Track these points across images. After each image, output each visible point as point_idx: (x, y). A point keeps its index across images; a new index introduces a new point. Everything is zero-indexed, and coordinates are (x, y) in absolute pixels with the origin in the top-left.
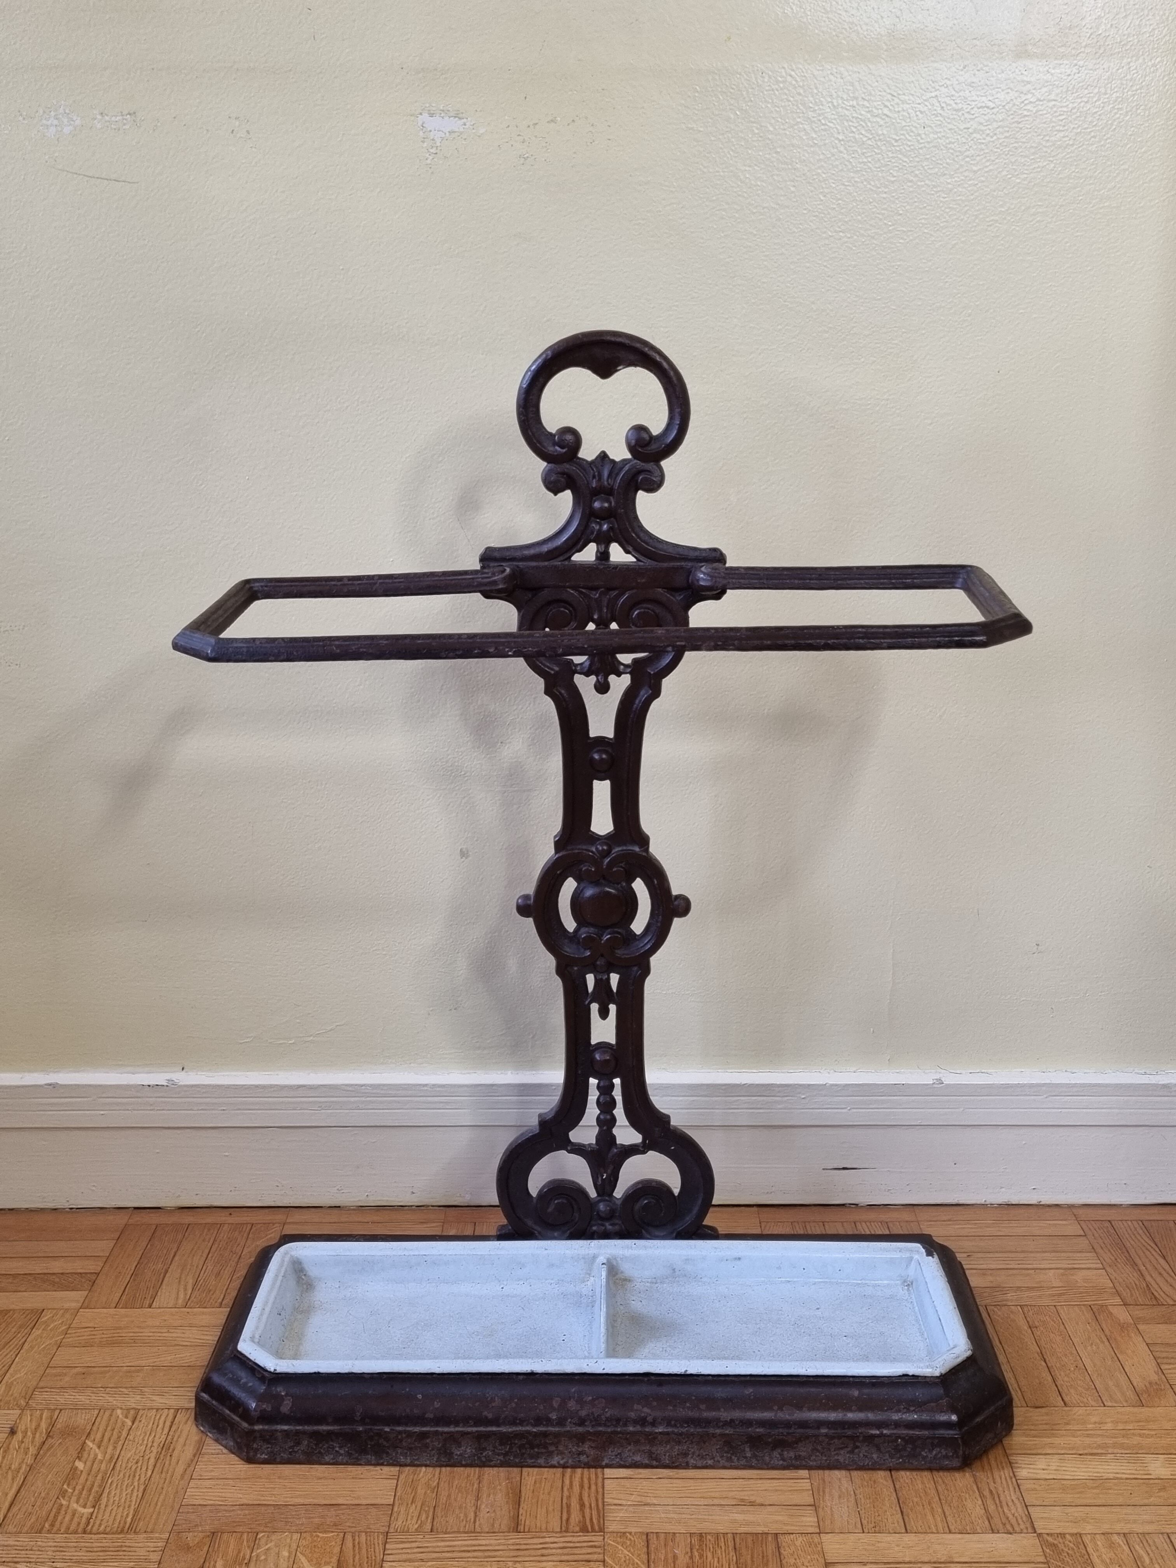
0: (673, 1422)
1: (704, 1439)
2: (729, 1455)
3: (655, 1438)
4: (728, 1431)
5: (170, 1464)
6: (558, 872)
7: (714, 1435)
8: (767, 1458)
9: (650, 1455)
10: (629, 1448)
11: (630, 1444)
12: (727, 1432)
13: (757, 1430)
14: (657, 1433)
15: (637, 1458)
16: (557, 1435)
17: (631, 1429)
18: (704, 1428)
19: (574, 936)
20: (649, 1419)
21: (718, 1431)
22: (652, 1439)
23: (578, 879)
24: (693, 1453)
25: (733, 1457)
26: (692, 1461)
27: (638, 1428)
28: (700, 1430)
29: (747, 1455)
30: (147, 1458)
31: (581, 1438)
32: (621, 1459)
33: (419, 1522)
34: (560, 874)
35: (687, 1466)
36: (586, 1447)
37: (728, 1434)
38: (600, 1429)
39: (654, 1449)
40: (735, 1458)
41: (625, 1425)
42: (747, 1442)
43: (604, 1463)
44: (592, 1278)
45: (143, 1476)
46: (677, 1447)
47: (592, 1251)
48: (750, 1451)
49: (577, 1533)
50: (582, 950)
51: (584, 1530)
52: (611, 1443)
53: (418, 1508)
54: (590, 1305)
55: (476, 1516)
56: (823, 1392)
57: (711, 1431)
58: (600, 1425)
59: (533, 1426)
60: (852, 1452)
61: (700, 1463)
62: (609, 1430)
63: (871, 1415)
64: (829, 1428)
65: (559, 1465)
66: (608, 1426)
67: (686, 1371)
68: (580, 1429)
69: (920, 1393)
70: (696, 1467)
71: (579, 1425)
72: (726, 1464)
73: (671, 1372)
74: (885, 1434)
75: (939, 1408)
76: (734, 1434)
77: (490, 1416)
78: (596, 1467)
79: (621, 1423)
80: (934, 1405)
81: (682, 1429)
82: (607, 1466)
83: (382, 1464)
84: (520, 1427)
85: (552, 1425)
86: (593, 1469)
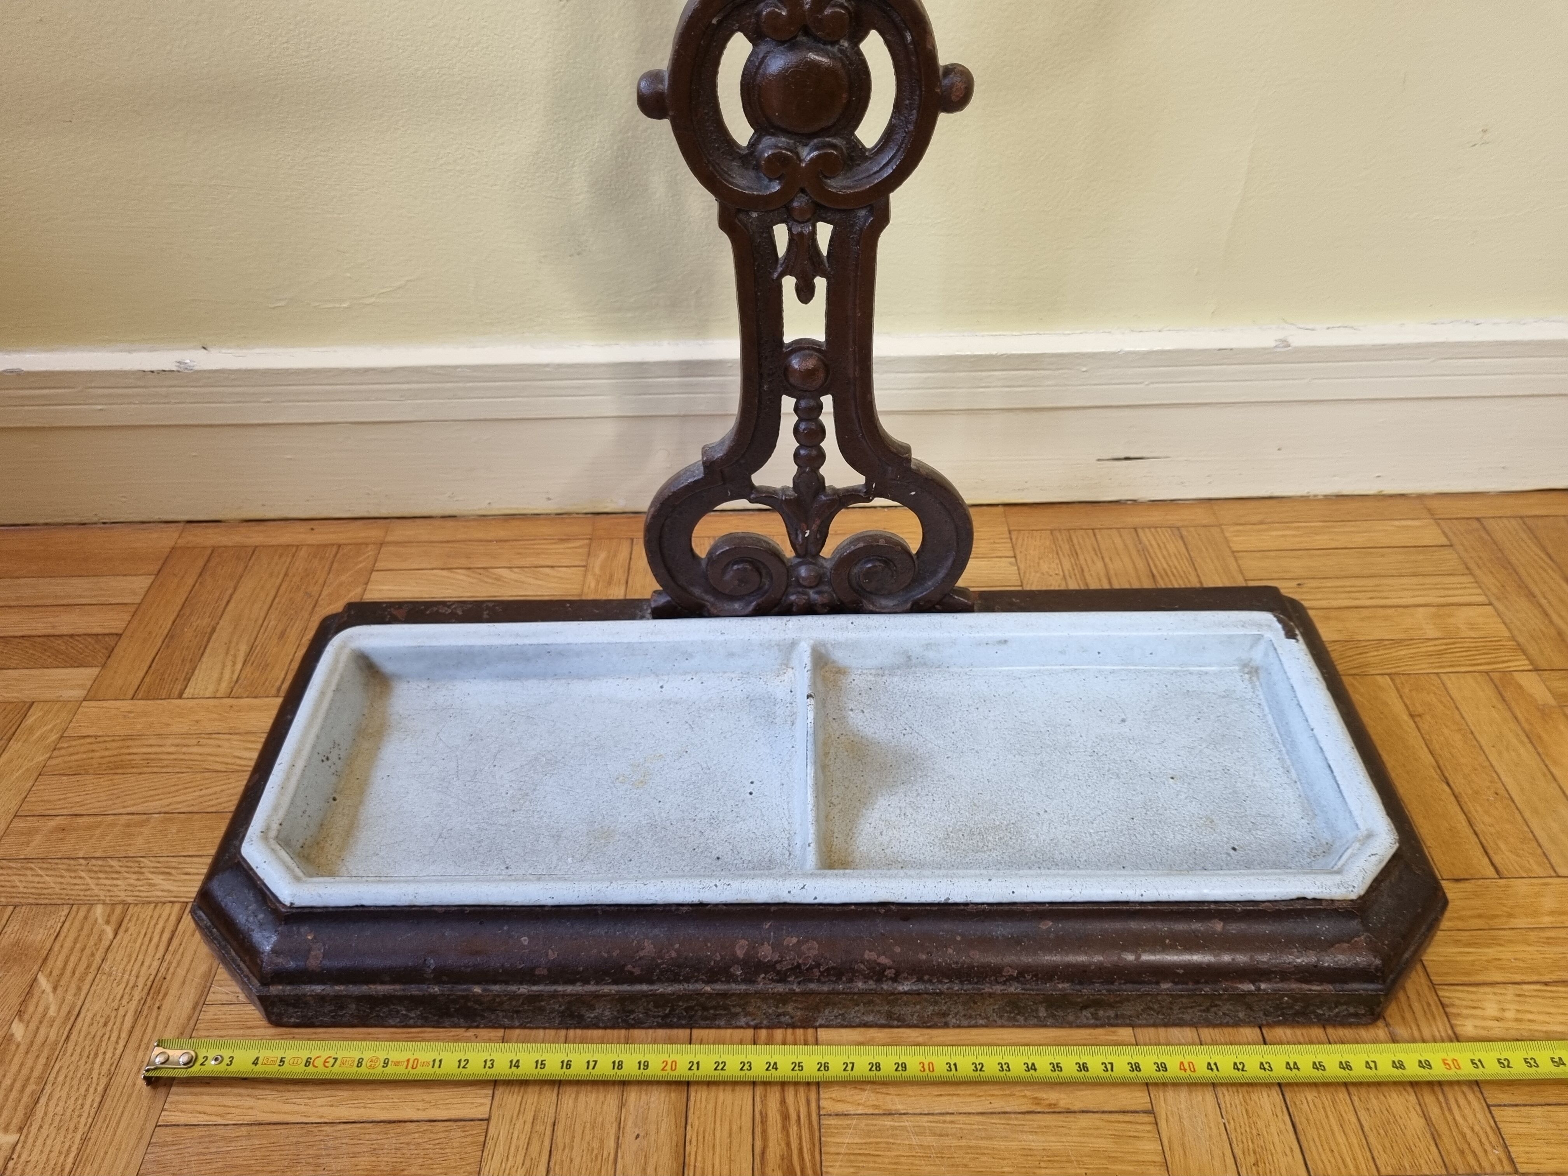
0: (926, 977)
1: (972, 999)
2: (1012, 1015)
3: (897, 999)
4: (1014, 988)
5: (154, 1028)
6: (714, 21)
7: (990, 995)
8: (1071, 1018)
9: (890, 1015)
10: (857, 1008)
11: (858, 1005)
12: (1012, 989)
13: (1060, 986)
14: (900, 993)
15: (870, 1018)
16: (745, 995)
17: (860, 985)
18: (976, 983)
19: (751, 154)
20: (890, 973)
21: (998, 988)
22: (893, 997)
23: (755, 37)
24: (956, 1014)
25: (1018, 1017)
26: (954, 1020)
27: (871, 985)
28: (970, 987)
29: (1041, 1015)
31: (783, 999)
32: (844, 1020)
34: (720, 22)
35: (946, 1025)
36: (789, 1008)
37: (1012, 994)
38: (812, 986)
39: (896, 1010)
40: (1021, 1019)
41: (851, 980)
42: (1041, 1003)
43: (817, 1024)
44: (790, 670)
45: (109, 1055)
46: (931, 1008)
47: (790, 636)
48: (1046, 1010)
50: (766, 182)
52: (828, 1003)
56: (1164, 927)
57: (987, 989)
58: (811, 981)
59: (707, 982)
60: (1207, 1010)
61: (966, 1023)
62: (825, 988)
63: (1241, 958)
64: (1173, 982)
65: (748, 1026)
66: (824, 983)
67: (948, 899)
68: (780, 988)
69: (1324, 927)
70: (959, 1026)
71: (779, 981)
72: (1006, 1023)
73: (923, 900)
74: (1264, 990)
75: (1354, 948)
76: (1023, 994)
77: (637, 971)
78: (805, 1027)
79: (844, 979)
80: (1346, 945)
81: (940, 986)
82: (821, 1026)
83: (477, 1027)
84: (686, 986)
85: (736, 981)
86: (801, 1030)
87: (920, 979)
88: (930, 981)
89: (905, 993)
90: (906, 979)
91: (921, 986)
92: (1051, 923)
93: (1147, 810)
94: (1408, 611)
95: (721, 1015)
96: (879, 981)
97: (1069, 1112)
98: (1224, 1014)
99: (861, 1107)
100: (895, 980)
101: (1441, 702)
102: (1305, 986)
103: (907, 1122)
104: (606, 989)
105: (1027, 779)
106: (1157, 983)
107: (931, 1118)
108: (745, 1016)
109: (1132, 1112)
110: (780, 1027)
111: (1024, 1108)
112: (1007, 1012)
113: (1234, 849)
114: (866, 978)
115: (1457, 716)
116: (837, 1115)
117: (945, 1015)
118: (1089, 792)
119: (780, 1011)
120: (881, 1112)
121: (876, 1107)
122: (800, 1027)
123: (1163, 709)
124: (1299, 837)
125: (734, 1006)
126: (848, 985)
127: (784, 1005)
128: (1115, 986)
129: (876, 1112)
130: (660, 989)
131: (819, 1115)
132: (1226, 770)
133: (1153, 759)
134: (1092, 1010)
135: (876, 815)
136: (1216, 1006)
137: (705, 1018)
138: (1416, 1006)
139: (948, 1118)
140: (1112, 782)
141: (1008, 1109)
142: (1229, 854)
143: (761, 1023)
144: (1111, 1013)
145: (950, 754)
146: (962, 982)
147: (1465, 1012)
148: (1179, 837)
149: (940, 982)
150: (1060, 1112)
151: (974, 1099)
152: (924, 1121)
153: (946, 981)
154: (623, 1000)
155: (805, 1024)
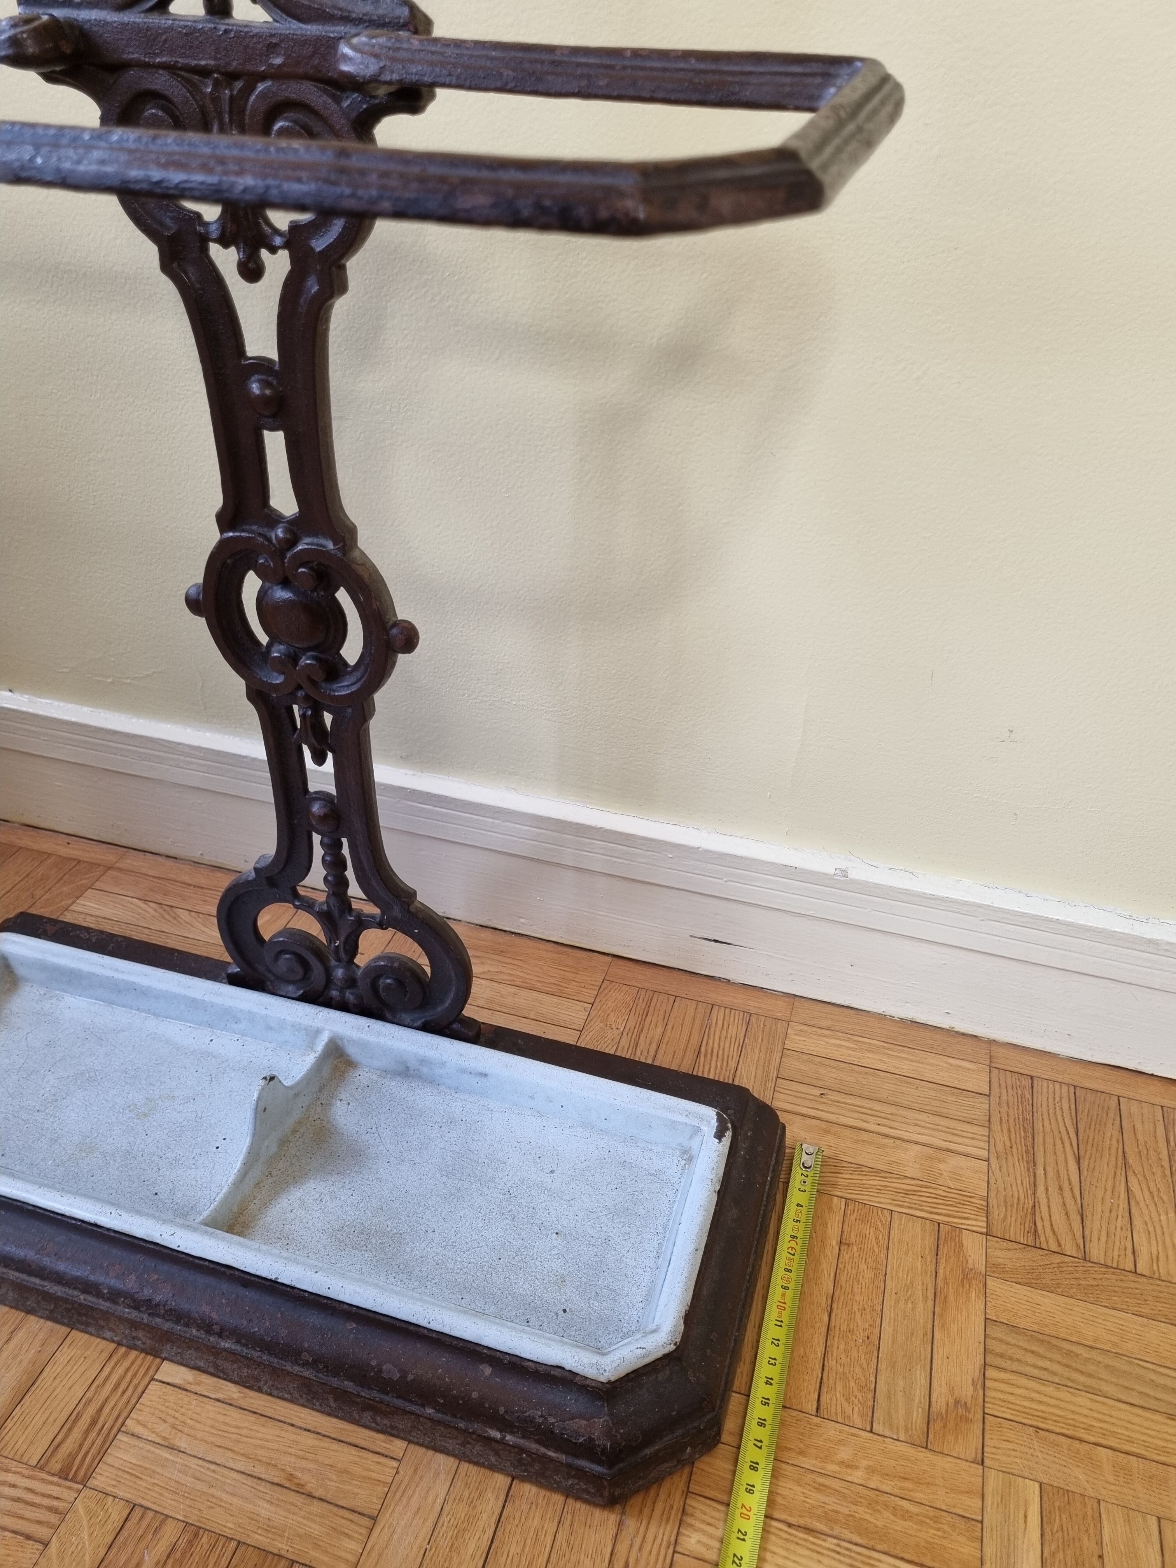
0: (243, 1341)
1: (278, 1373)
2: (308, 1397)
3: (220, 1354)
4: (310, 1373)
7: (291, 1373)
10: (190, 1352)
11: (191, 1349)
12: (308, 1374)
13: (345, 1383)
14: (222, 1349)
15: (201, 1363)
16: (109, 1312)
17: (194, 1332)
18: (281, 1359)
19: (271, 651)
20: (217, 1328)
21: (296, 1369)
22: (219, 1351)
24: (266, 1382)
25: (313, 1401)
26: (265, 1387)
28: (276, 1361)
31: (136, 1325)
32: (181, 1358)
35: (259, 1390)
36: (141, 1335)
37: (308, 1378)
38: (158, 1321)
39: (219, 1362)
41: (188, 1326)
43: (163, 1356)
46: (246, 1369)
47: (317, 1024)
49: (53, 1475)
50: (276, 674)
51: (65, 1473)
52: (170, 1340)
57: (288, 1367)
58: (158, 1316)
59: (81, 1292)
60: (463, 1445)
61: (274, 1393)
62: (168, 1326)
64: (435, 1409)
65: (112, 1340)
66: (167, 1321)
67: (277, 1278)
68: (134, 1315)
69: (574, 1399)
70: (270, 1394)
71: (132, 1308)
72: (306, 1404)
73: (258, 1273)
74: (507, 1441)
75: (590, 1428)
76: (314, 1380)
78: (154, 1355)
79: (182, 1323)
80: (584, 1422)
81: (253, 1352)
82: (167, 1359)
84: (66, 1291)
87: (238, 1342)
88: (246, 1345)
89: (225, 1350)
90: (228, 1337)
91: (238, 1348)
92: (355, 1326)
93: (517, 1255)
94: (904, 1145)
96: (207, 1333)
97: (310, 1496)
98: (478, 1453)
99: (154, 1435)
100: (219, 1336)
101: (877, 1238)
102: (543, 1449)
103: (179, 1459)
105: (439, 1199)
106: (424, 1406)
107: (201, 1462)
108: (107, 1330)
109: (360, 1513)
110: (136, 1350)
111: (276, 1480)
112: (306, 1393)
113: (565, 1311)
114: (199, 1327)
115: (883, 1256)
116: (132, 1435)
117: (258, 1380)
118: (481, 1225)
119: (134, 1335)
120: (167, 1444)
121: (165, 1439)
122: (151, 1355)
123: (592, 1171)
124: (627, 1318)
125: (99, 1319)
126: (184, 1329)
127: (136, 1330)
128: (390, 1397)
129: (162, 1442)
130: (47, 1286)
131: (119, 1430)
132: (607, 1240)
133: (553, 1212)
134: (373, 1413)
135: (299, 1194)
136: (469, 1443)
137: (79, 1322)
139: (213, 1467)
140: (505, 1222)
141: (263, 1476)
142: (557, 1314)
143: (121, 1340)
145: (392, 1160)
146: (269, 1355)
147: (699, 1525)
148: (526, 1286)
149: (253, 1349)
150: (303, 1493)
151: (243, 1459)
152: (193, 1463)
153: (258, 1349)
154: (21, 1286)
155: (154, 1353)
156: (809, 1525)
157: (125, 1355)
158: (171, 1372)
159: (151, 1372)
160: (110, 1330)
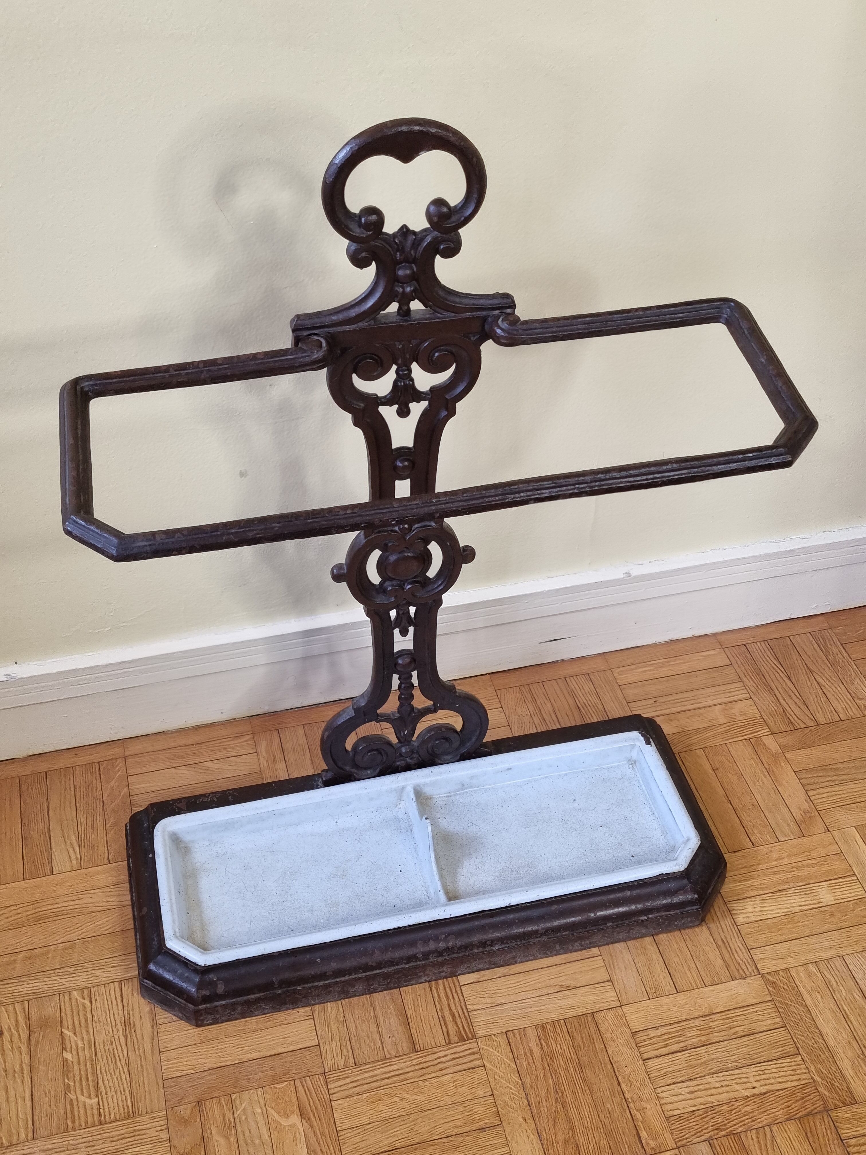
0: (505, 942)
1: (526, 948)
2: (545, 952)
3: (493, 954)
4: (544, 938)
5: (138, 1041)
7: (534, 944)
8: (570, 947)
9: (490, 963)
11: (476, 961)
12: (543, 939)
13: (564, 934)
14: (494, 951)
15: (481, 966)
16: (424, 966)
17: (476, 951)
18: (527, 940)
19: (380, 587)
20: (488, 942)
21: (537, 940)
22: (491, 954)
23: (381, 549)
24: (520, 956)
26: (519, 960)
27: (481, 949)
28: (525, 942)
29: (557, 949)
30: (116, 1037)
31: (442, 964)
32: (470, 969)
33: (344, 1057)
34: (367, 548)
35: (516, 963)
36: (445, 969)
37: (544, 942)
38: (455, 956)
39: (493, 959)
40: (549, 952)
41: (472, 950)
42: (557, 943)
43: (458, 974)
44: (402, 802)
45: (121, 1056)
46: (509, 956)
47: (401, 784)
48: (559, 946)
49: (458, 1043)
51: (462, 1039)
52: (462, 963)
53: (338, 1043)
54: (409, 829)
55: (382, 1043)
56: (604, 898)
57: (532, 942)
58: (454, 953)
59: (406, 964)
60: (629, 932)
61: (524, 960)
62: (460, 955)
63: (640, 906)
64: (613, 922)
65: (426, 981)
66: (459, 953)
67: (510, 904)
68: (440, 959)
69: (672, 885)
70: (522, 962)
71: (439, 957)
72: (542, 956)
73: (499, 907)
74: (651, 918)
75: (686, 892)
76: (548, 941)
77: (374, 964)
78: (452, 977)
79: (468, 949)
80: (682, 891)
81: (511, 945)
82: (460, 974)
83: (297, 1008)
84: (397, 967)
85: (420, 961)
86: (451, 978)
87: (502, 943)
88: (507, 943)
89: (497, 951)
90: (496, 944)
91: (503, 946)
92: (556, 906)
93: (591, 844)
95: (413, 978)
96: (484, 947)
97: (576, 988)
98: (636, 932)
99: (485, 1005)
100: (491, 945)
102: (668, 913)
103: (507, 1007)
104: (360, 976)
106: (606, 924)
107: (517, 1003)
108: (425, 976)
109: (603, 982)
110: (441, 979)
111: (556, 990)
112: (542, 950)
113: (633, 856)
114: (478, 947)
116: (476, 1010)
117: (514, 958)
118: (563, 840)
119: (441, 970)
120: (495, 1005)
121: (492, 1003)
123: (592, 791)
124: (661, 845)
125: (420, 972)
126: (471, 952)
127: (442, 967)
128: (588, 929)
129: (492, 1005)
130: (385, 970)
131: (468, 1012)
133: (591, 818)
134: (579, 942)
136: (632, 929)
137: (405, 981)
138: (718, 913)
140: (573, 833)
141: (551, 992)
142: (630, 859)
144: (588, 942)
145: (493, 833)
146: (521, 941)
147: (739, 912)
148: (607, 855)
149: (511, 942)
150: (572, 989)
151: (535, 991)
153: (514, 942)
154: (368, 979)
155: (453, 975)
156: (780, 889)
157: (437, 984)
158: (464, 979)
159: (457, 984)
160: (426, 975)
